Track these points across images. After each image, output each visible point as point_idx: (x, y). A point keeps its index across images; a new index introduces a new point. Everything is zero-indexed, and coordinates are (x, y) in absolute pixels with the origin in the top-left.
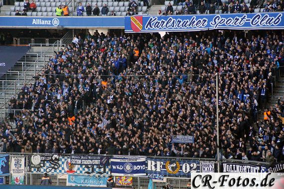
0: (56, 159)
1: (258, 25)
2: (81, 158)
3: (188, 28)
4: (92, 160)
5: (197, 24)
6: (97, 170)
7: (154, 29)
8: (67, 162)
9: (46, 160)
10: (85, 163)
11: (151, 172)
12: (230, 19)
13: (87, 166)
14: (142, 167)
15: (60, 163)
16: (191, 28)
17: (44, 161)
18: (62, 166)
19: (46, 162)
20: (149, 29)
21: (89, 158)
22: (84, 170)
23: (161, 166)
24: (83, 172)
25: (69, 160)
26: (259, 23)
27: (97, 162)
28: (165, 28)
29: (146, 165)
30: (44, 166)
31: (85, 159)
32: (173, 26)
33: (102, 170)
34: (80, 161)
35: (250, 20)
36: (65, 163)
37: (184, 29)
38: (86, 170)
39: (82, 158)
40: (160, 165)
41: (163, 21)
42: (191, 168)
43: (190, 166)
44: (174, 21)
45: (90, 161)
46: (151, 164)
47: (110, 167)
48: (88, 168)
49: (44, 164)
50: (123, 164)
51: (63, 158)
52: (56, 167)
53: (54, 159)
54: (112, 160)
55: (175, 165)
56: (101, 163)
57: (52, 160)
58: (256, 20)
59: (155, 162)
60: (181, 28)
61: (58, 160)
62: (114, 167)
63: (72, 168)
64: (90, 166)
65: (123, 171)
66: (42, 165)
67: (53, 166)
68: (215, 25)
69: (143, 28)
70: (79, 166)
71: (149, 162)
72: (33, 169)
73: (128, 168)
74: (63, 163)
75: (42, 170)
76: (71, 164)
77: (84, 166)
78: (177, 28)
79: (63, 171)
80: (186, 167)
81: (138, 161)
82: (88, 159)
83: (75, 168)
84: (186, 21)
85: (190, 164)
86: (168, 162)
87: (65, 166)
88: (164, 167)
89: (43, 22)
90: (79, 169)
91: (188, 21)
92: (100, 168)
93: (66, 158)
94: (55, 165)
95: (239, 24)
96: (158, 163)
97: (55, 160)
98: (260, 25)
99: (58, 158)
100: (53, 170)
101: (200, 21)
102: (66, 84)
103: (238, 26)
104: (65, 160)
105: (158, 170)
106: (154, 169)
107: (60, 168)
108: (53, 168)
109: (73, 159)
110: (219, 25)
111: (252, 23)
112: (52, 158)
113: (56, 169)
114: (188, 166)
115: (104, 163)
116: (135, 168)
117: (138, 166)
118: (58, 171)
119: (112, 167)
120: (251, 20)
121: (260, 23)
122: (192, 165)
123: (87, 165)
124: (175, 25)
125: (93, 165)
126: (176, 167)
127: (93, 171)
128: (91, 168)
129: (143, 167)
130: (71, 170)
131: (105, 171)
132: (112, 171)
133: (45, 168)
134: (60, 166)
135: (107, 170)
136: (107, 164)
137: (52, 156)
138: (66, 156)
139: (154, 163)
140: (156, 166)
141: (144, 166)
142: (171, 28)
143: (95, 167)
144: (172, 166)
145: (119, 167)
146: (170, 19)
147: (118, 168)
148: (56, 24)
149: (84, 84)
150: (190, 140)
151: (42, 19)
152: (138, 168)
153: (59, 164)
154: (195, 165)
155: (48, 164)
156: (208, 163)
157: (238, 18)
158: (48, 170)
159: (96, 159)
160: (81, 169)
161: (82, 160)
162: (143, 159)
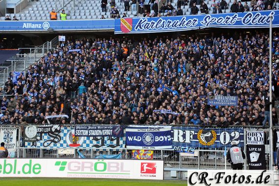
0: (56, 130)
1: (250, 24)
2: (88, 128)
3: (178, 28)
4: (102, 130)
5: (187, 24)
6: (108, 142)
7: (143, 30)
8: (71, 134)
9: (44, 132)
10: (93, 134)
11: (178, 144)
12: (221, 18)
13: (95, 138)
14: (166, 138)
15: (62, 135)
16: (181, 28)
17: (41, 133)
18: (64, 139)
19: (43, 134)
20: (139, 30)
21: (99, 127)
22: (91, 142)
23: (192, 137)
24: (91, 145)
25: (73, 131)
26: (251, 21)
27: (108, 132)
28: (155, 29)
29: (172, 135)
30: (41, 139)
31: (93, 129)
32: (163, 27)
33: (115, 142)
34: (87, 132)
35: (241, 19)
36: (68, 135)
37: (174, 30)
38: (95, 142)
39: (90, 127)
40: (191, 135)
41: (153, 22)
42: (231, 138)
43: (230, 136)
44: (164, 22)
45: (100, 131)
46: (178, 134)
47: (124, 139)
48: (97, 140)
49: (41, 137)
50: (141, 134)
51: (66, 128)
52: (56, 140)
53: (53, 130)
54: (127, 130)
55: (210, 134)
56: (114, 134)
57: (52, 133)
58: (248, 19)
59: (184, 131)
60: (171, 28)
61: (59, 131)
62: (130, 139)
63: (76, 141)
64: (99, 138)
65: (141, 144)
66: (39, 138)
67: (52, 139)
68: (207, 24)
69: (133, 29)
70: (86, 138)
71: (176, 132)
72: (26, 144)
73: (148, 139)
74: (65, 135)
75: (38, 144)
76: (76, 136)
77: (91, 138)
78: (167, 28)
79: (65, 145)
80: (225, 136)
81: (161, 130)
82: (97, 129)
83: (81, 141)
84: (176, 21)
85: (230, 133)
86: (201, 131)
87: (67, 139)
88: (195, 137)
89: (34, 26)
90: (85, 142)
91: (178, 22)
92: (112, 140)
93: (69, 128)
94: (55, 138)
95: (230, 23)
96: (188, 133)
97: (55, 132)
98: (252, 23)
99: (58, 129)
100: (53, 143)
101: (190, 21)
103: (229, 24)
104: (68, 131)
105: (188, 141)
106: (181, 140)
107: (62, 142)
108: (52, 141)
109: (78, 129)
110: (210, 24)
111: (244, 22)
112: (51, 129)
113: (55, 142)
114: (228, 135)
115: (117, 133)
116: (157, 139)
117: (162, 137)
118: (58, 145)
119: (127, 139)
120: (243, 19)
121: (253, 22)
122: (233, 134)
123: (96, 136)
124: (165, 26)
125: (103, 136)
126: (212, 137)
127: (103, 144)
128: (100, 141)
129: (168, 138)
130: (75, 144)
131: (118, 144)
132: (127, 143)
133: (42, 142)
135: (121, 142)
136: (121, 134)
137: (51, 127)
138: (69, 126)
139: (181, 133)
140: (184, 136)
141: (169, 136)
142: (161, 29)
143: (106, 138)
144: (206, 135)
145: (137, 138)
146: (161, 20)
147: (135, 139)
148: (46, 27)
151: (33, 23)
152: (161, 139)
153: (60, 137)
154: (237, 134)
155: (46, 137)
156: (254, 131)
157: (229, 17)
158: (46, 144)
159: (107, 129)
160: (88, 142)
161: (89, 130)
162: (167, 128)
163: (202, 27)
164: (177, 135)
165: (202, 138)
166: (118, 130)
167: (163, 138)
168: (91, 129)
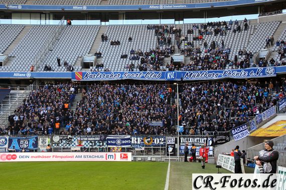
0: (70, 138)
3: (110, 78)
4: (94, 137)
5: (115, 76)
6: (98, 144)
7: (89, 79)
8: (78, 140)
11: (134, 144)
12: (133, 74)
15: (73, 140)
16: (112, 78)
17: (62, 139)
18: (74, 142)
20: (86, 79)
24: (89, 145)
25: (79, 138)
27: (98, 139)
28: (96, 79)
29: (131, 140)
33: (101, 144)
34: (86, 139)
35: (144, 75)
37: (108, 79)
38: (91, 144)
39: (88, 136)
41: (95, 74)
42: (160, 141)
44: (101, 75)
47: (106, 142)
48: (92, 143)
49: (62, 141)
50: (115, 140)
52: (70, 143)
54: (108, 138)
56: (101, 140)
57: (67, 139)
58: (148, 75)
61: (71, 139)
62: (109, 142)
65: (115, 144)
66: (60, 142)
68: (126, 77)
70: (86, 142)
71: (133, 138)
72: (54, 145)
73: (119, 142)
74: (75, 140)
75: (60, 145)
76: (80, 141)
77: (89, 142)
78: (103, 79)
79: (75, 145)
80: (157, 140)
81: (125, 138)
82: (92, 137)
83: (83, 143)
86: (145, 138)
87: (76, 142)
88: (142, 141)
89: (21, 75)
90: (85, 144)
91: (109, 75)
92: (100, 143)
95: (138, 77)
96: (139, 139)
98: (150, 78)
100: (68, 145)
104: (76, 138)
105: (139, 143)
106: (136, 142)
107: (73, 144)
108: (68, 143)
109: (82, 137)
110: (128, 77)
111: (146, 77)
116: (123, 142)
118: (71, 145)
122: (160, 139)
123: (91, 141)
124: (102, 77)
125: (95, 141)
126: (150, 141)
127: (95, 145)
128: (94, 143)
129: (129, 142)
130: (80, 145)
131: (103, 145)
132: (108, 144)
133: (62, 144)
135: (105, 144)
136: (105, 140)
137: (67, 137)
138: (77, 136)
139: (136, 139)
140: (137, 140)
142: (100, 79)
143: (97, 142)
144: (148, 140)
146: (99, 74)
147: (112, 142)
150: (161, 124)
151: (20, 73)
154: (163, 139)
155: (64, 142)
156: (171, 137)
157: (137, 74)
158: (64, 145)
159: (97, 137)
160: (87, 144)
161: (88, 138)
162: (129, 137)
163: (123, 79)
164: (134, 140)
165: (146, 141)
166: (103, 137)
167: (126, 142)
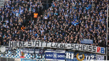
0: (14, 49)
4: (35, 51)
6: (37, 57)
9: (9, 50)
13: (32, 54)
14: (63, 56)
18: (18, 54)
19: (8, 51)
22: (30, 56)
24: (30, 58)
30: (7, 53)
31: (31, 50)
34: (28, 51)
36: (19, 52)
42: (91, 58)
47: (45, 55)
49: (7, 52)
50: (52, 53)
51: (19, 49)
56: (40, 53)
57: (12, 50)
62: (47, 55)
64: (33, 54)
67: (12, 53)
70: (27, 54)
71: (67, 54)
72: (1, 55)
73: (55, 56)
74: (18, 52)
75: (6, 55)
77: (30, 54)
79: (18, 57)
81: (61, 52)
82: (33, 50)
83: (25, 55)
85: (90, 56)
86: (78, 54)
87: (19, 54)
92: (39, 56)
94: (14, 53)
102: (22, 7)
104: (20, 50)
105: (72, 58)
106: (69, 58)
107: (16, 55)
109: (24, 50)
113: (14, 55)
117: (61, 55)
118: (15, 57)
127: (35, 58)
128: (34, 56)
131: (42, 58)
132: (46, 57)
133: (8, 54)
134: (16, 53)
136: (43, 53)
137: (12, 48)
138: (20, 48)
139: (70, 54)
144: (80, 56)
149: (32, 8)
150: (91, 42)
154: (93, 56)
155: (9, 52)
158: (9, 56)
159: (37, 51)
161: (29, 50)
162: (64, 52)
168: (30, 50)
